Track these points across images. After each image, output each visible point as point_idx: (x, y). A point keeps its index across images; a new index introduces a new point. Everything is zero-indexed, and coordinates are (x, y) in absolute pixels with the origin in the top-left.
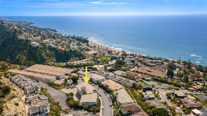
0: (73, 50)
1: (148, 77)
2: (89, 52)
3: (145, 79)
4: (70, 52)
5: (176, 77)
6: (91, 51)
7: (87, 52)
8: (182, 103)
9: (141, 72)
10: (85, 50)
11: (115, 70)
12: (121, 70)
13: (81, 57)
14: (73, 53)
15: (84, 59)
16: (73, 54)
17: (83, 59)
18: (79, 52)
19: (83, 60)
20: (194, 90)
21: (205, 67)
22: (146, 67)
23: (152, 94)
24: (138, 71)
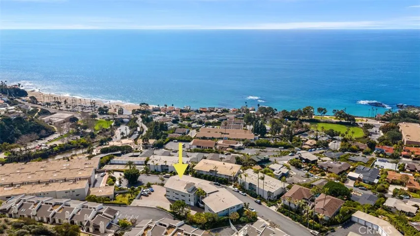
0: (12, 118)
1: (237, 143)
2: (51, 118)
3: (234, 146)
4: (6, 124)
5: (269, 135)
6: (53, 114)
7: (46, 118)
8: (325, 169)
9: (213, 137)
10: (39, 114)
11: (164, 142)
12: (176, 141)
13: (43, 131)
14: (15, 126)
15: (50, 135)
16: (17, 128)
17: (48, 136)
18: (30, 121)
19: (51, 138)
20: (312, 149)
21: (292, 111)
22: (207, 128)
23: (282, 167)
24: (206, 137)
